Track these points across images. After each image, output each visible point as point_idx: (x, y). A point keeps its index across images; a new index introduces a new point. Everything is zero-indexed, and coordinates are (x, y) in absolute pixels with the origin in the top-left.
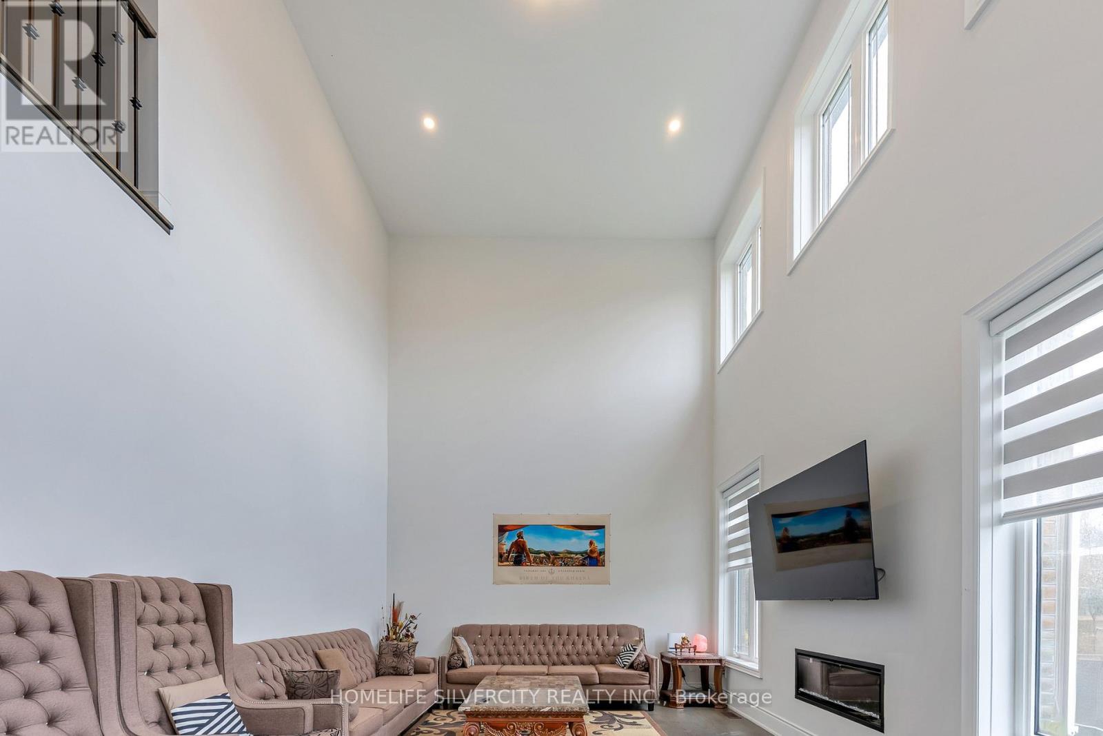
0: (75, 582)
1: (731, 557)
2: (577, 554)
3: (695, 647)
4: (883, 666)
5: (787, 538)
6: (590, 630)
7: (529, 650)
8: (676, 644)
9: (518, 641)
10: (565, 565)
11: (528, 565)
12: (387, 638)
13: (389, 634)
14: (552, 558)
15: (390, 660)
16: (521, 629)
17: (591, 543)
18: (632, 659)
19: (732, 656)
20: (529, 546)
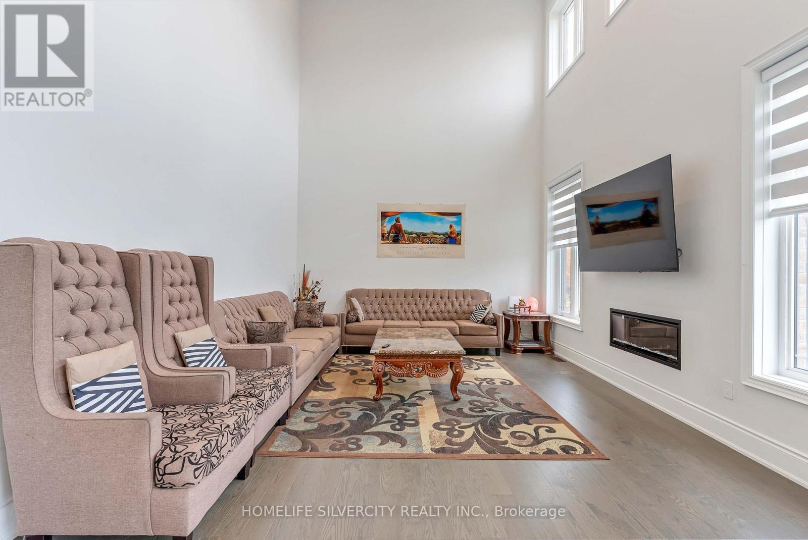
0: (128, 255)
1: (556, 238)
2: (440, 235)
3: (530, 307)
4: (681, 321)
5: (598, 223)
6: (450, 293)
7: (405, 309)
8: (515, 305)
9: (396, 302)
10: (432, 243)
11: (403, 243)
12: (299, 299)
13: (300, 296)
14: (421, 238)
15: (305, 316)
16: (398, 293)
17: (451, 226)
18: (484, 316)
19: (556, 314)
20: (404, 228)
